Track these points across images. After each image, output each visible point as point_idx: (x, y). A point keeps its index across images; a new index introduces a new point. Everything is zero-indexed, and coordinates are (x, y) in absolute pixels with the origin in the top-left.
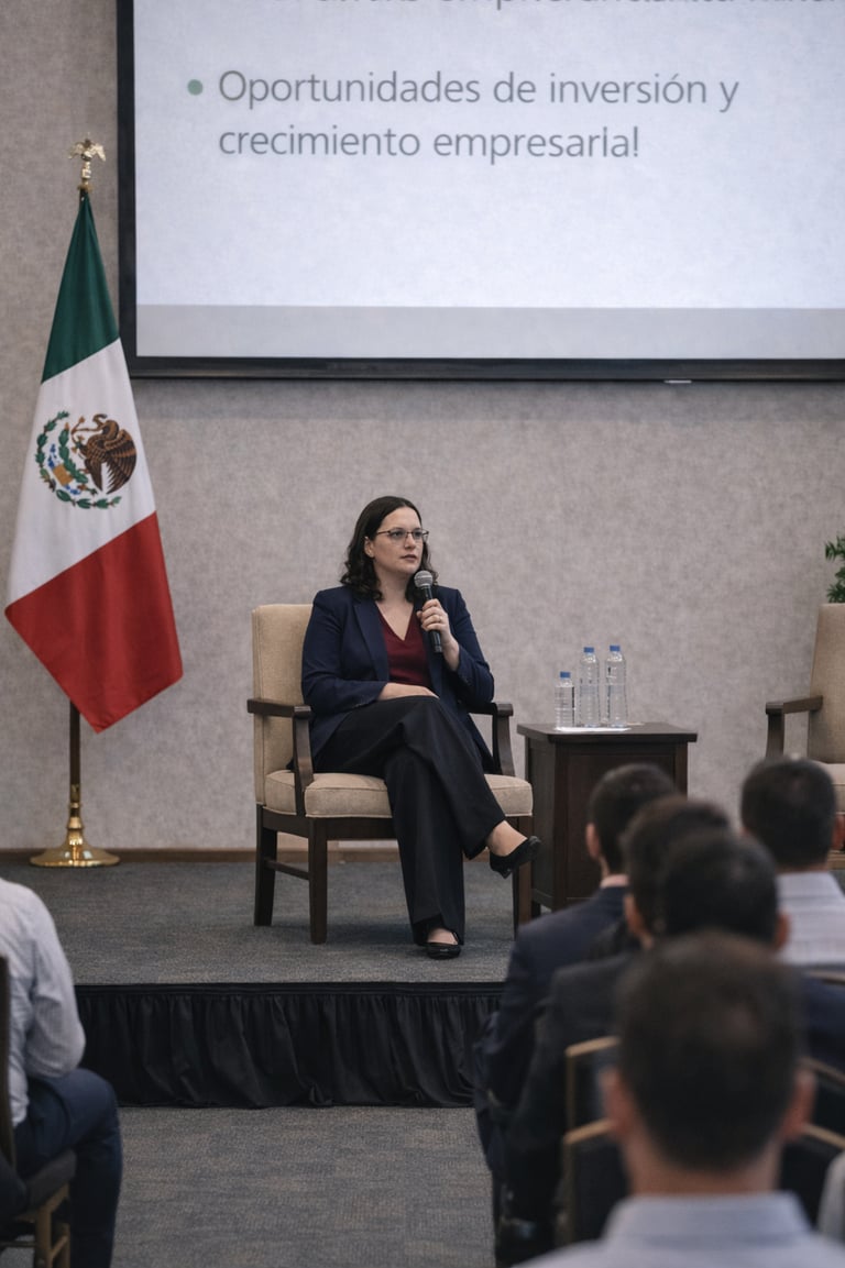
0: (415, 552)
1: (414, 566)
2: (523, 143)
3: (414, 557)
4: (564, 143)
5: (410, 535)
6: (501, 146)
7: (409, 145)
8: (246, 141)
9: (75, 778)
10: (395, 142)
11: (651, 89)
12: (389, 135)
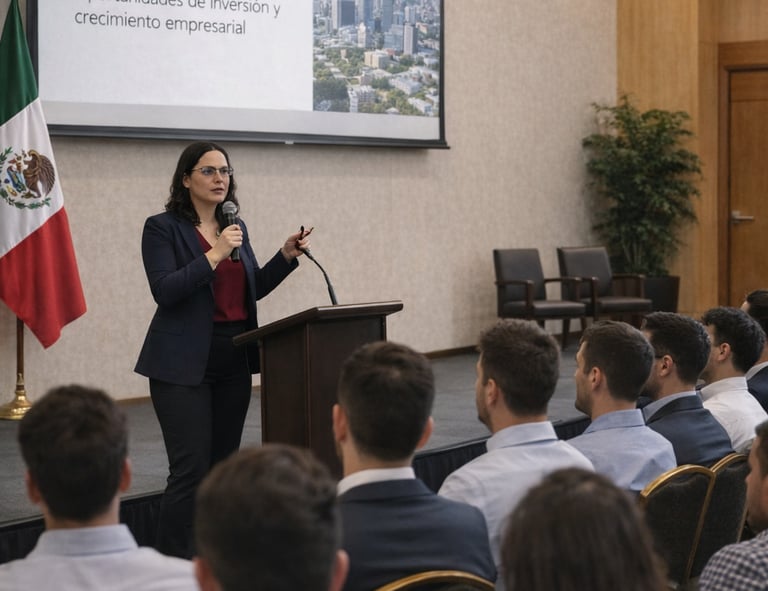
0: (222, 186)
1: (222, 197)
2: (202, 25)
3: (221, 189)
4: (218, 26)
5: (218, 171)
6: (193, 26)
7: (156, 23)
8: (88, 17)
9: (20, 369)
10: (150, 21)
11: (248, 6)
12: (148, 19)
